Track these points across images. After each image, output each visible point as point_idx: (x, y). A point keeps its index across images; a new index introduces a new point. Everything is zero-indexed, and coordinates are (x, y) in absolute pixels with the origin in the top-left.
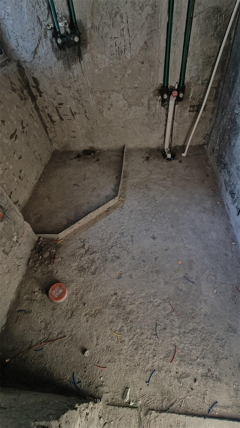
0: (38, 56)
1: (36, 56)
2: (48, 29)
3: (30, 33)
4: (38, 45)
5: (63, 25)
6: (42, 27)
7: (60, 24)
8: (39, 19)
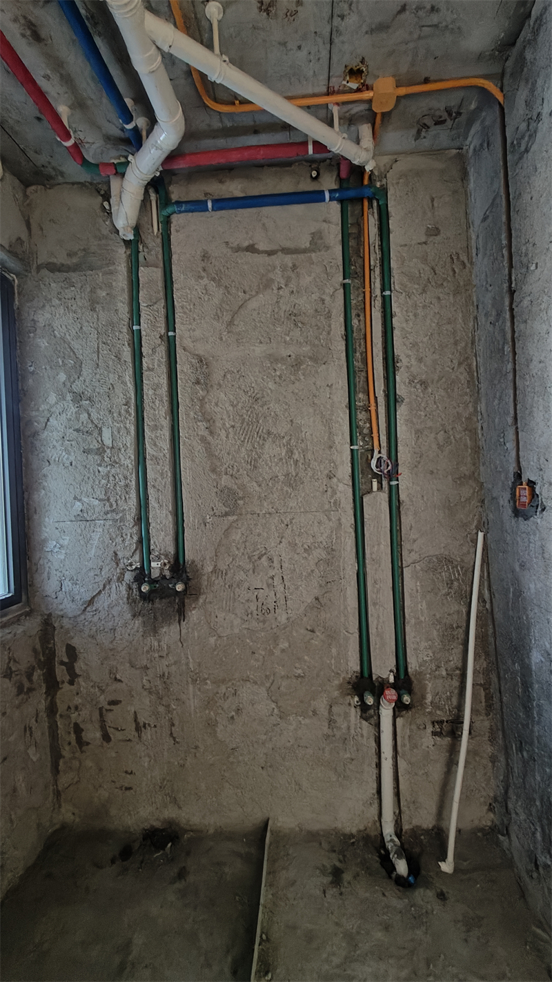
0: (94, 609)
1: (88, 609)
2: (128, 570)
3: (92, 574)
4: (100, 592)
5: (159, 566)
6: (118, 565)
7: (153, 564)
8: (116, 554)
